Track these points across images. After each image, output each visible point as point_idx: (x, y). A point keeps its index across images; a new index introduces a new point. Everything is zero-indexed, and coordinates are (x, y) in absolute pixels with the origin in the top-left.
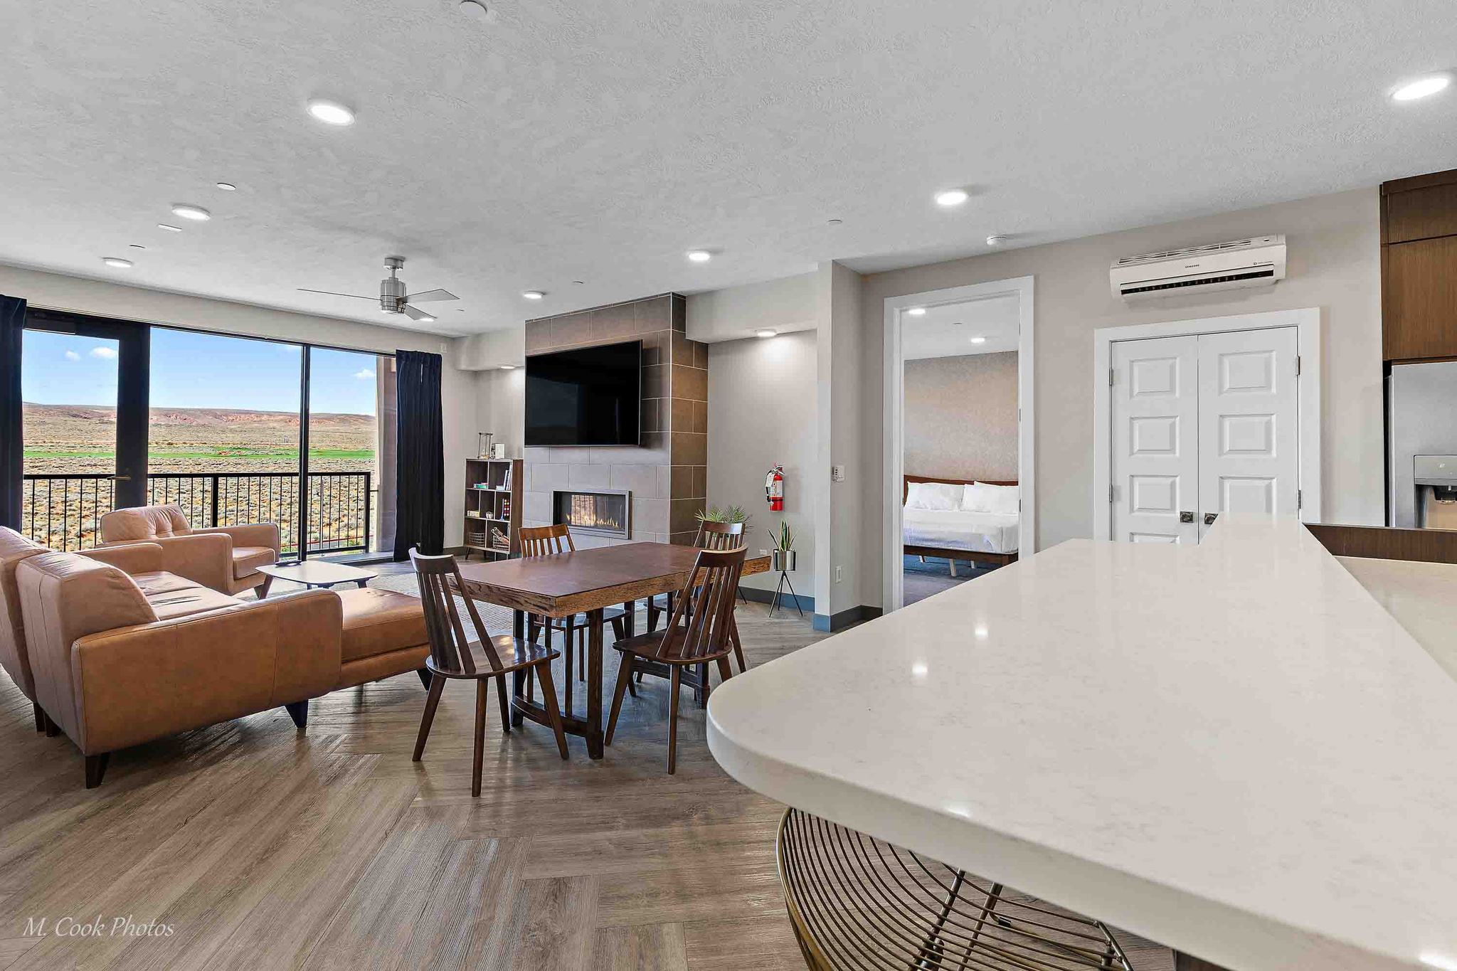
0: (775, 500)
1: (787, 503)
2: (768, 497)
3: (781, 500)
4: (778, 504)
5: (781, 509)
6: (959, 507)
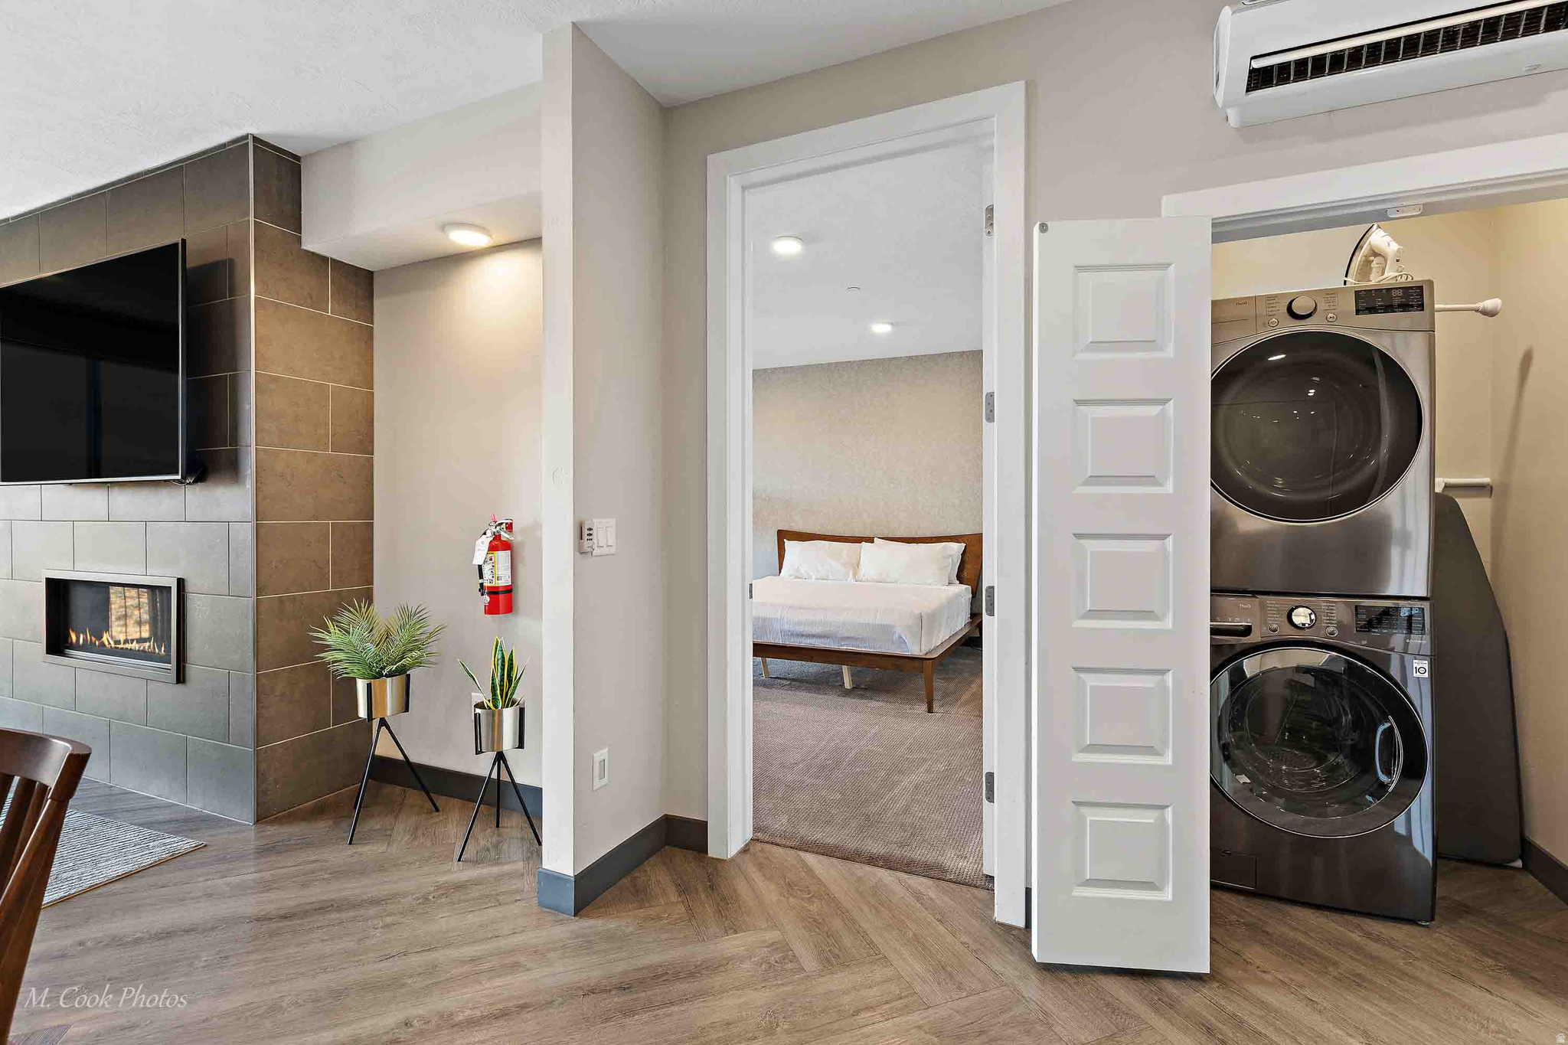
0: (494, 592)
1: (522, 598)
2: (482, 584)
3: (509, 590)
4: (501, 600)
5: (509, 609)
6: (854, 575)
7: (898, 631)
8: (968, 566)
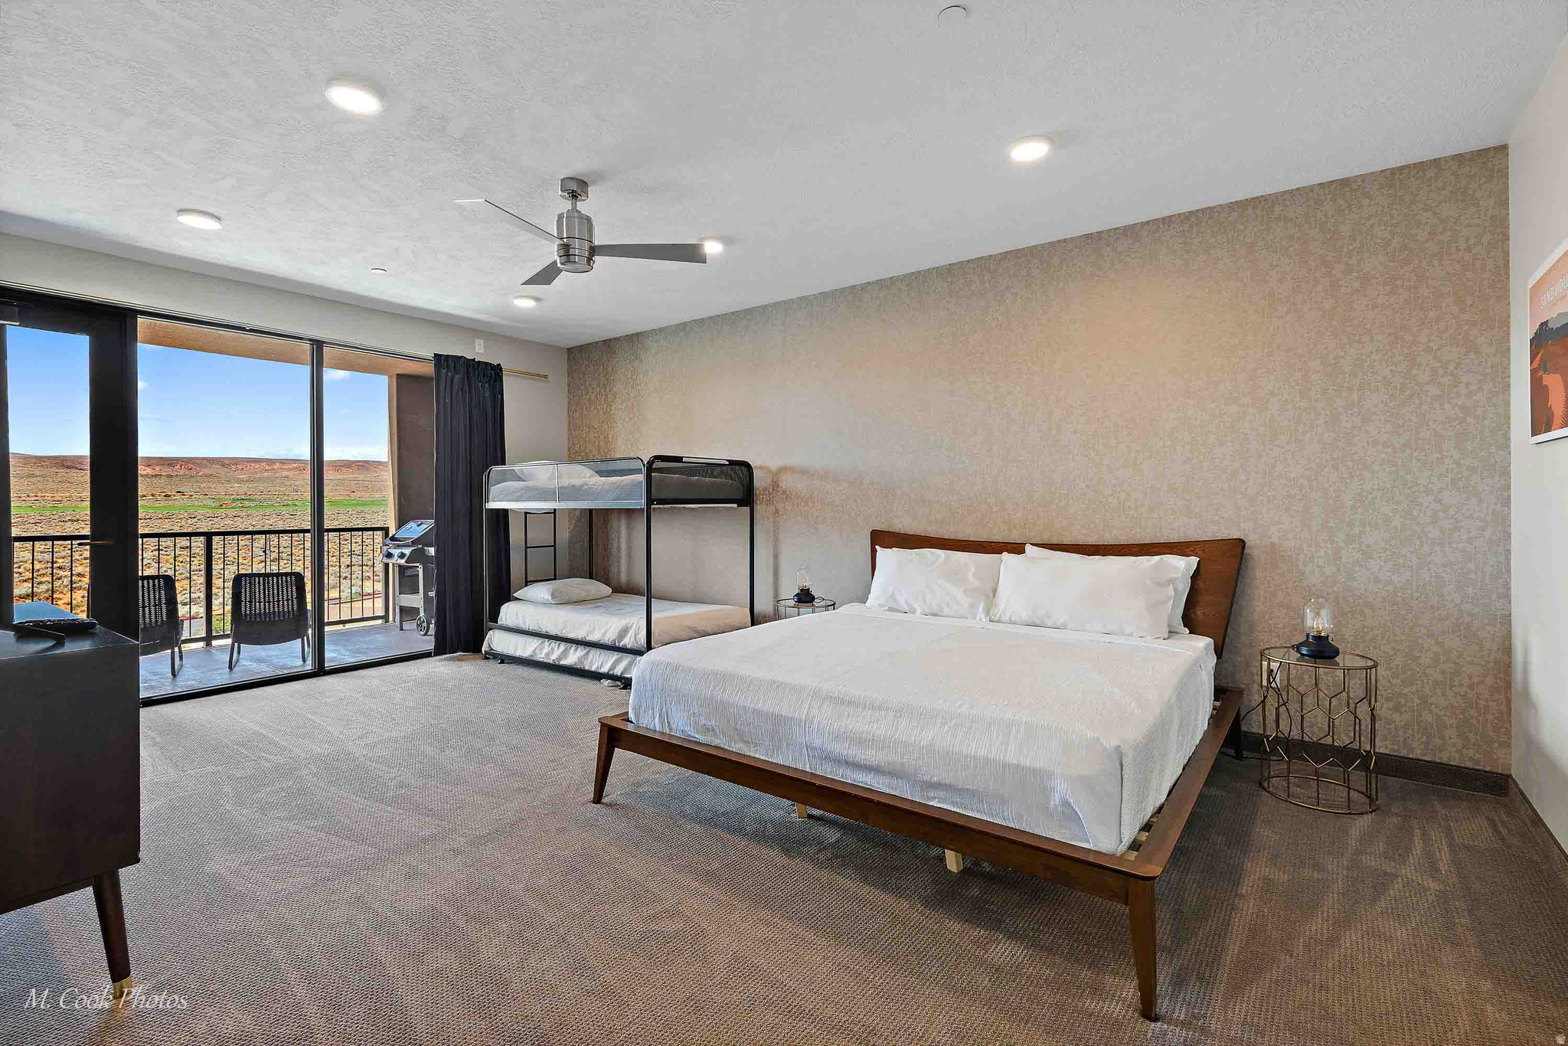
6: (988, 612)
7: (1061, 789)
8: (1203, 599)
